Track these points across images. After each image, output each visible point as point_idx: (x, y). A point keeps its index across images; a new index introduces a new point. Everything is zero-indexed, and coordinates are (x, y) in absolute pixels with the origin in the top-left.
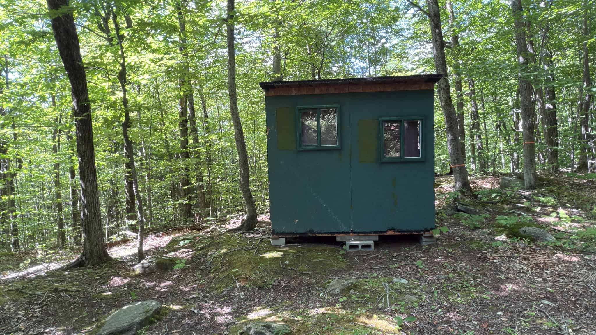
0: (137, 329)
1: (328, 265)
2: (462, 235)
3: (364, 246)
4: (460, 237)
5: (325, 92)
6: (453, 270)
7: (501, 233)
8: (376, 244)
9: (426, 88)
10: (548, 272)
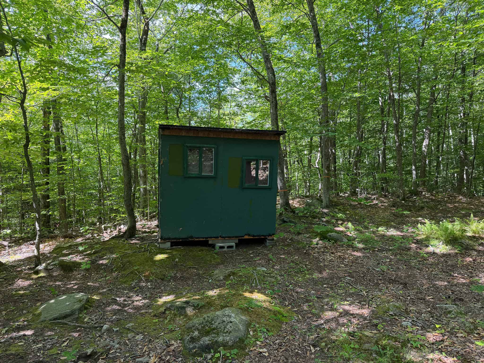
0: (79, 314)
1: (208, 261)
2: (292, 238)
3: (229, 247)
4: (290, 240)
5: (206, 136)
6: (292, 261)
7: (316, 237)
8: (237, 245)
9: (274, 139)
10: (347, 261)
